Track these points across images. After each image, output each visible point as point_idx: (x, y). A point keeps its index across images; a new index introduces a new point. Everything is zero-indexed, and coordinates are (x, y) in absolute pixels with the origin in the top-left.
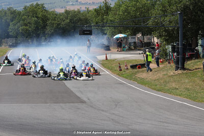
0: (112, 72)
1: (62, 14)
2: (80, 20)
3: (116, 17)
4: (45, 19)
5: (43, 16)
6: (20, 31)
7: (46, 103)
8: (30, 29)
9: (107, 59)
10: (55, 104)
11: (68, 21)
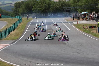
0: (80, 29)
1: (58, 2)
2: (66, 5)
3: (83, 4)
4: (49, 5)
5: (48, 3)
6: (38, 10)
7: (47, 44)
8: (42, 9)
9: (78, 23)
10: (51, 45)
11: (60, 5)
